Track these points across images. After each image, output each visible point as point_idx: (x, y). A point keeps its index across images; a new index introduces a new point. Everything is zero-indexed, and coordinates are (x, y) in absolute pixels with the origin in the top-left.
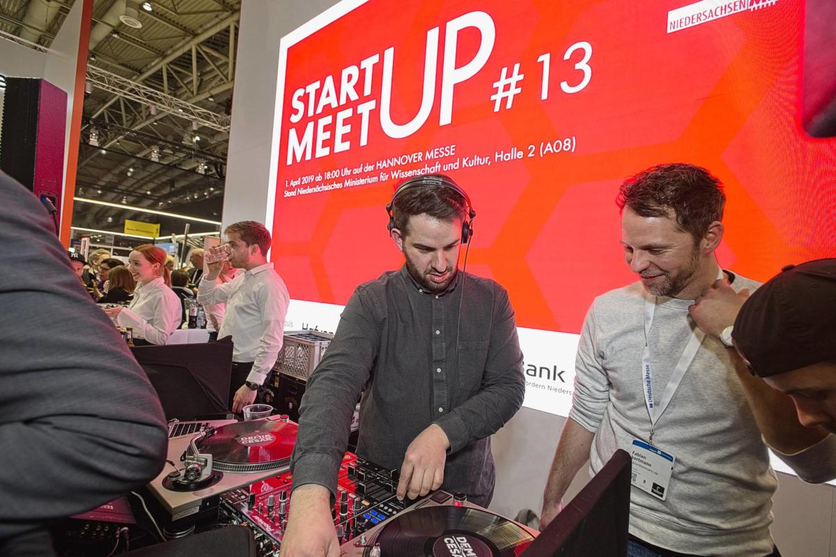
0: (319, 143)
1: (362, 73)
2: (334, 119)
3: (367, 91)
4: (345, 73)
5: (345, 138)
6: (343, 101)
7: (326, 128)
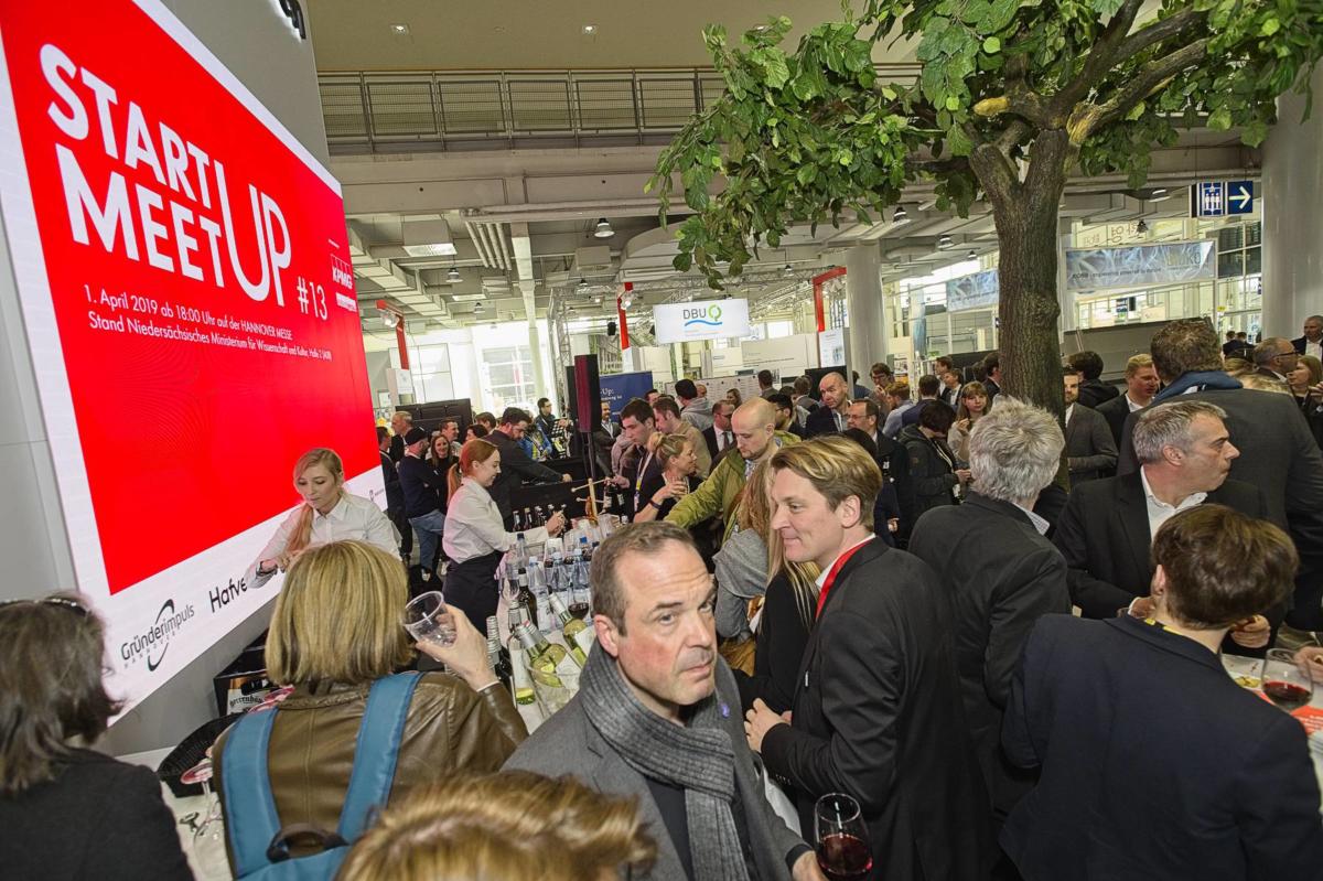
0: (150, 243)
1: (192, 164)
2: (167, 209)
3: (205, 198)
4: (166, 134)
5: (191, 257)
6: (173, 182)
7: (154, 214)
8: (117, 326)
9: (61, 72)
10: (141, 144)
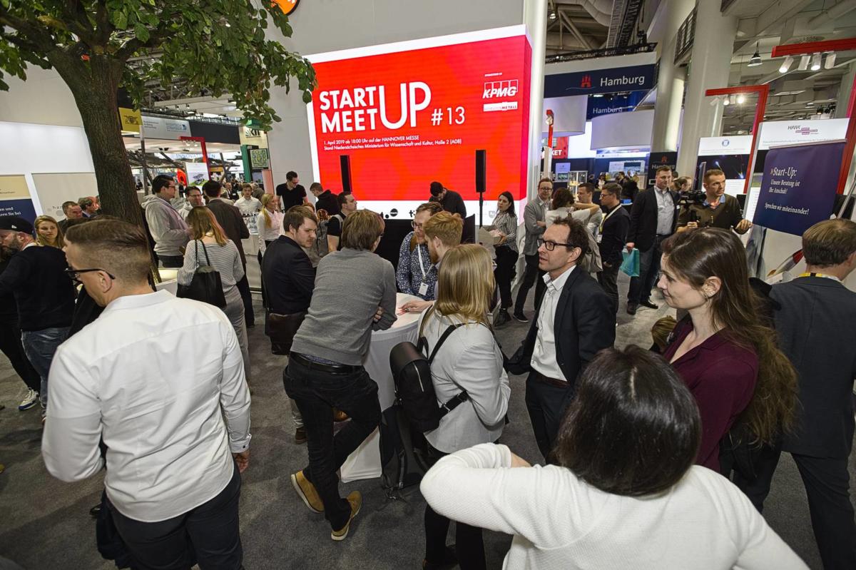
0: (345, 125)
1: (367, 93)
2: (353, 113)
3: (372, 103)
4: (356, 91)
5: (361, 124)
6: (357, 105)
7: (348, 117)
8: (332, 148)
9: (325, 97)
10: (346, 100)
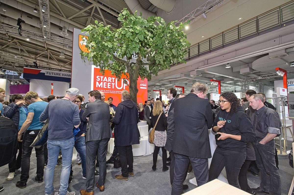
0: (104, 86)
1: (112, 79)
2: (107, 83)
3: (113, 82)
4: (109, 78)
5: (109, 86)
6: (109, 81)
7: (105, 84)
9: (98, 77)
